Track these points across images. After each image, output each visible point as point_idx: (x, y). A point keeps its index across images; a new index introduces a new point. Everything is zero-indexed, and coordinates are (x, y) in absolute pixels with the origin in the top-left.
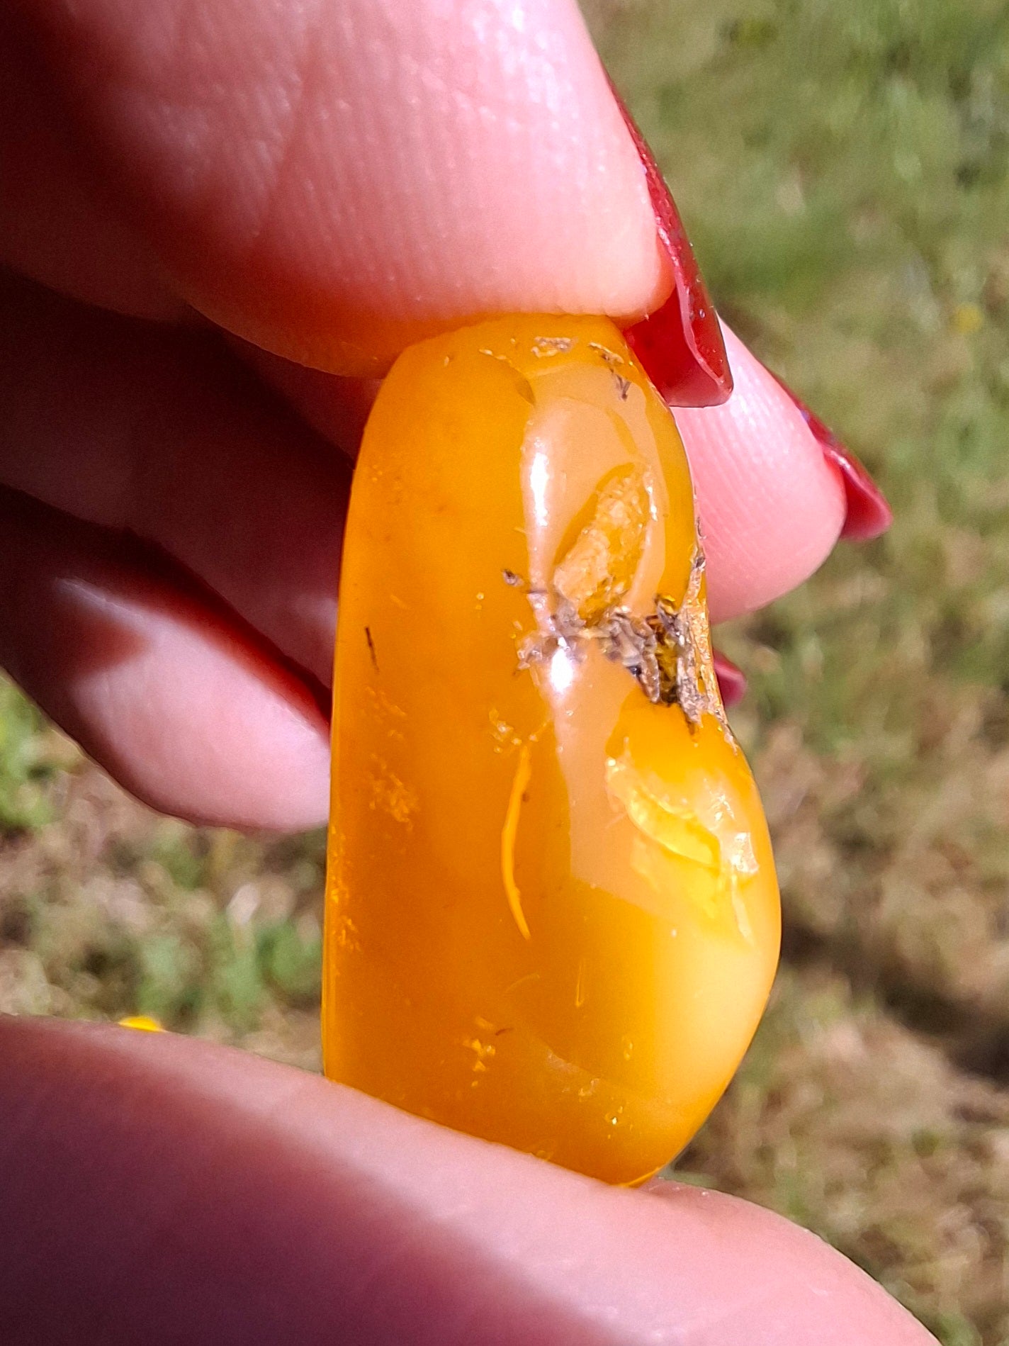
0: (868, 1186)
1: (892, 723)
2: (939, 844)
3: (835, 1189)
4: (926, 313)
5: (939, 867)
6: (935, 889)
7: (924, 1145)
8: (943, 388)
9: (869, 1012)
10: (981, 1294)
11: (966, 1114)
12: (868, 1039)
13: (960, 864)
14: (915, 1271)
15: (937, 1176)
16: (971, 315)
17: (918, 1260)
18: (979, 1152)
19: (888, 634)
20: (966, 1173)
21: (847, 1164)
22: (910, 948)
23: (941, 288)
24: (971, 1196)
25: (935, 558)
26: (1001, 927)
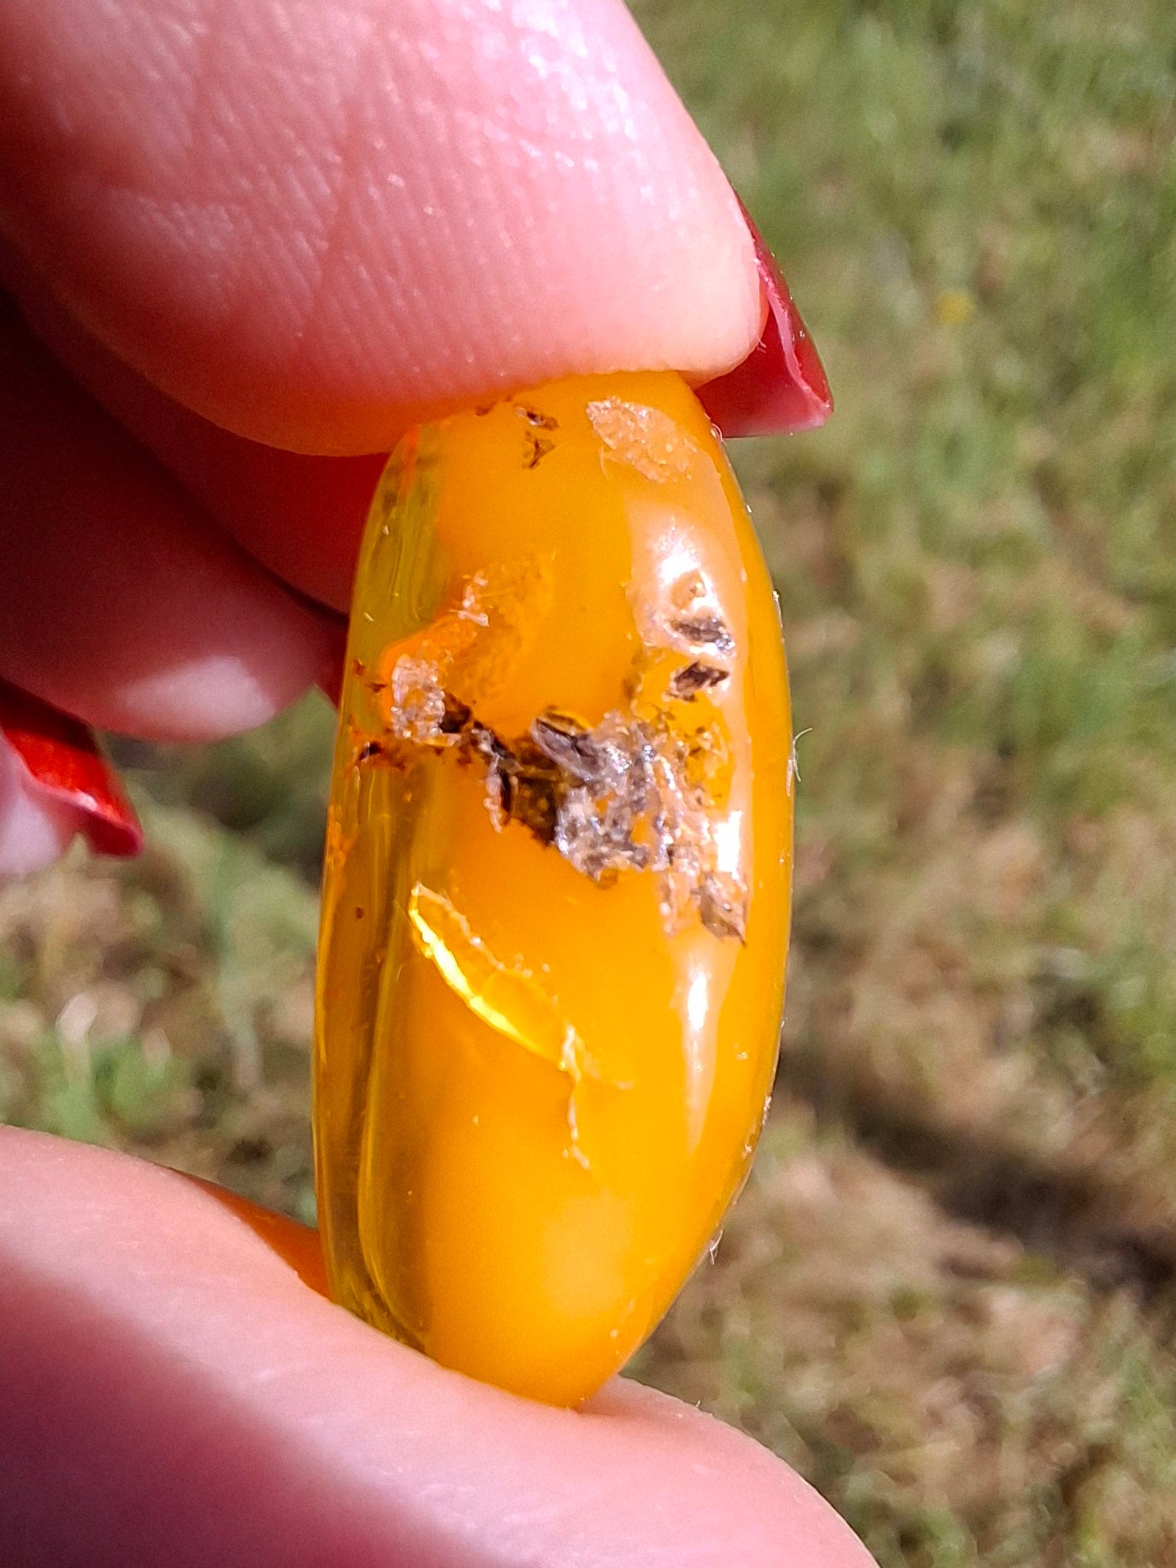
0: (836, 1356)
1: (866, 794)
2: (921, 941)
3: (796, 1359)
4: (904, 301)
5: (919, 969)
6: (916, 995)
7: (904, 1306)
8: (925, 391)
9: (838, 1145)
10: (973, 1486)
11: (956, 1268)
12: (836, 1177)
13: (946, 964)
14: (894, 1460)
15: (919, 1342)
16: (959, 303)
17: (898, 1446)
18: (971, 1314)
19: (859, 688)
20: (955, 1338)
21: (810, 1330)
22: (887, 1067)
23: (922, 271)
24: (961, 1367)
25: (915, 596)
26: (998, 1041)
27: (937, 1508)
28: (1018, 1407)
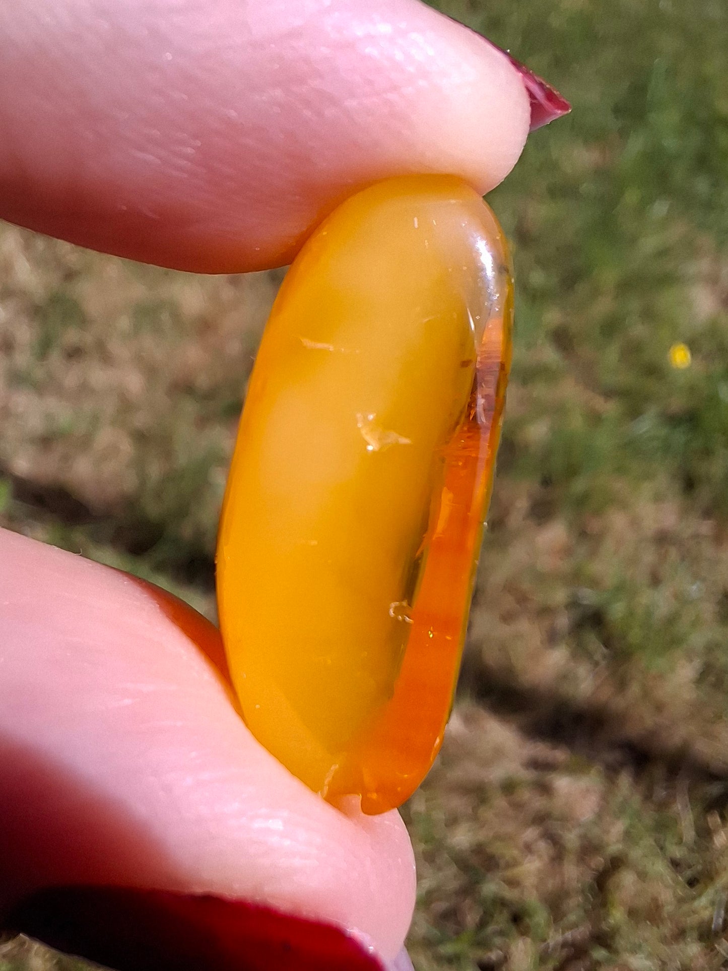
0: (475, 818)
2: (510, 587)
3: (453, 821)
5: (509, 602)
7: (509, 787)
9: (468, 703)
10: (551, 884)
11: (535, 764)
12: (468, 720)
13: (522, 599)
14: (509, 873)
15: (518, 806)
17: (508, 866)
18: (545, 789)
20: (538, 803)
21: (460, 804)
24: (540, 819)
26: (552, 639)
27: (532, 898)
28: (572, 839)
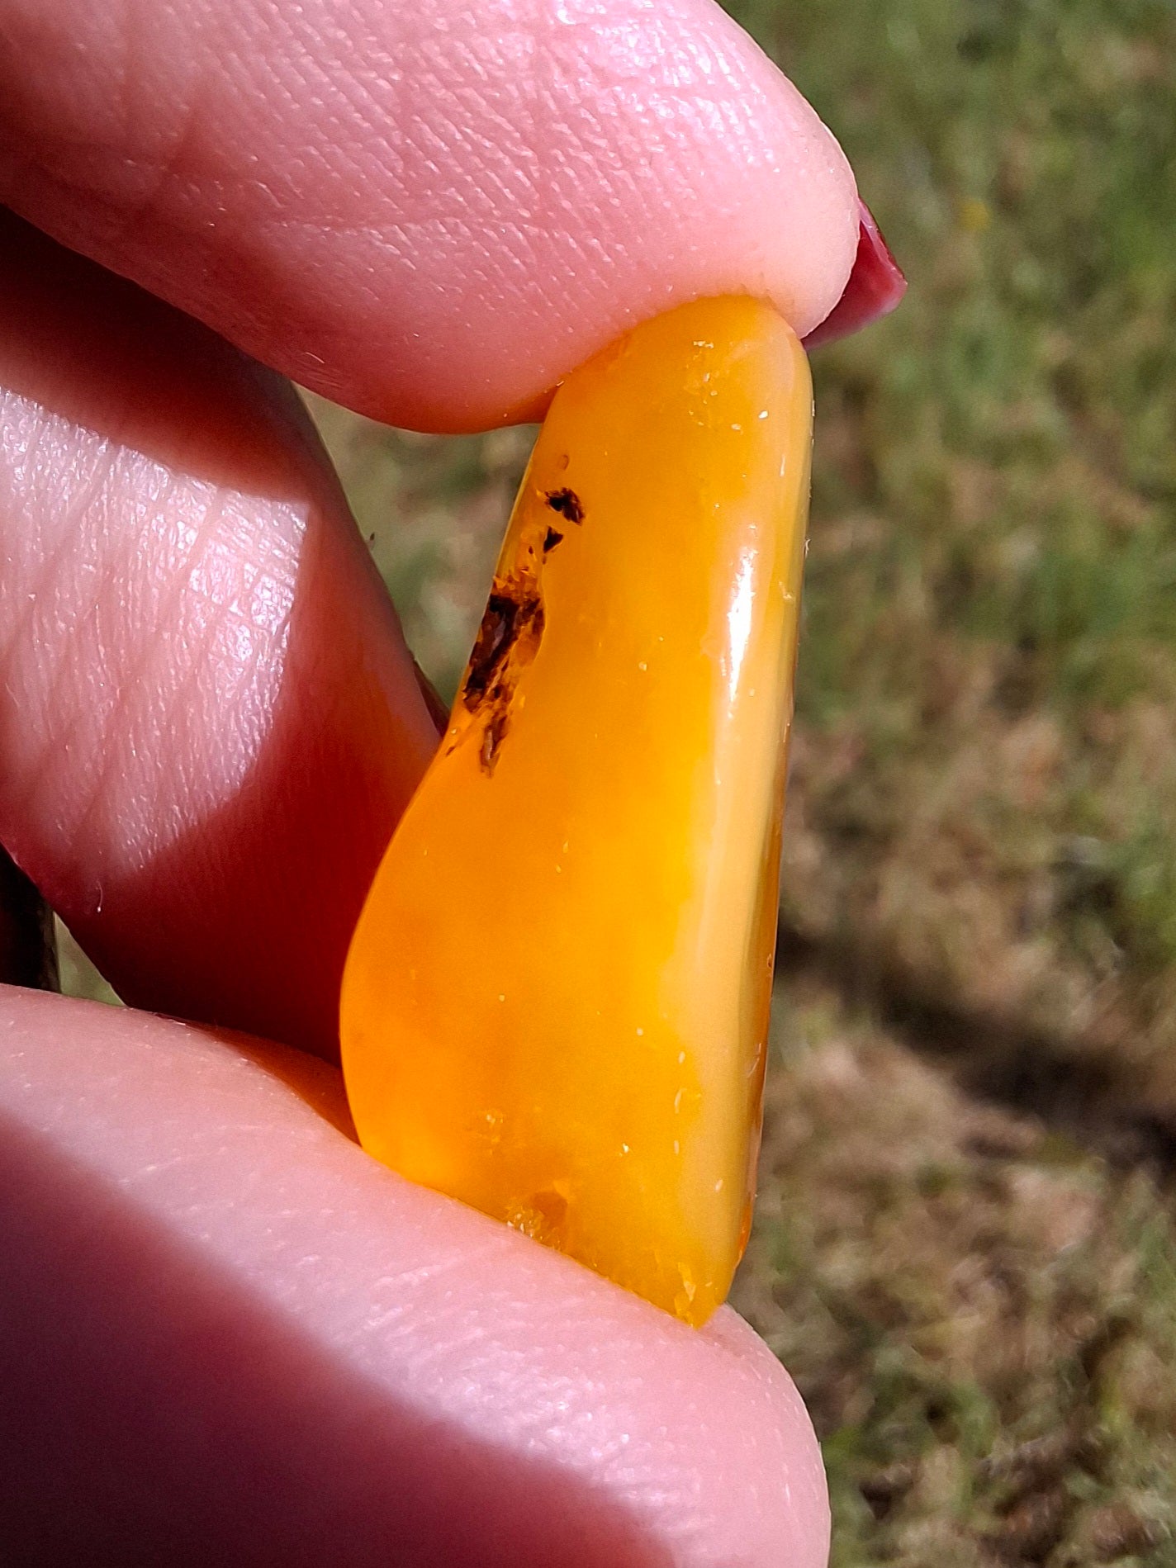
0: (867, 1234)
1: (894, 686)
2: (949, 829)
3: (828, 1237)
4: (928, 210)
5: (945, 856)
6: (943, 883)
7: (932, 1184)
8: (950, 295)
9: (866, 1030)
10: (999, 1359)
11: (981, 1147)
12: (865, 1059)
13: (972, 852)
14: (923, 1334)
15: (947, 1219)
16: (979, 210)
17: (925, 1321)
18: (996, 1191)
19: (886, 584)
20: (983, 1216)
21: (843, 1208)
22: (914, 951)
23: (944, 178)
24: (987, 1243)
25: (940, 494)
26: (1021, 926)
27: (964, 1380)
28: (1042, 1281)
